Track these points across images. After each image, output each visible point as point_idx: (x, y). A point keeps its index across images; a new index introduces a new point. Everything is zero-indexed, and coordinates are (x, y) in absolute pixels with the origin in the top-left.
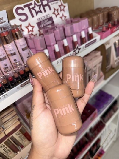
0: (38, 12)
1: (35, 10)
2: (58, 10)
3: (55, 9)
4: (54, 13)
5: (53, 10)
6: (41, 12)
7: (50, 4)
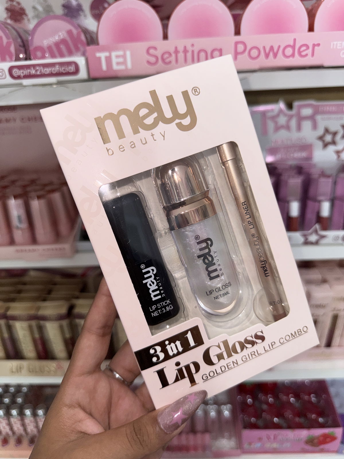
0: (282, 127)
1: (276, 123)
2: (335, 134)
3: (327, 131)
4: (321, 138)
5: (320, 132)
6: (288, 127)
7: (319, 118)
